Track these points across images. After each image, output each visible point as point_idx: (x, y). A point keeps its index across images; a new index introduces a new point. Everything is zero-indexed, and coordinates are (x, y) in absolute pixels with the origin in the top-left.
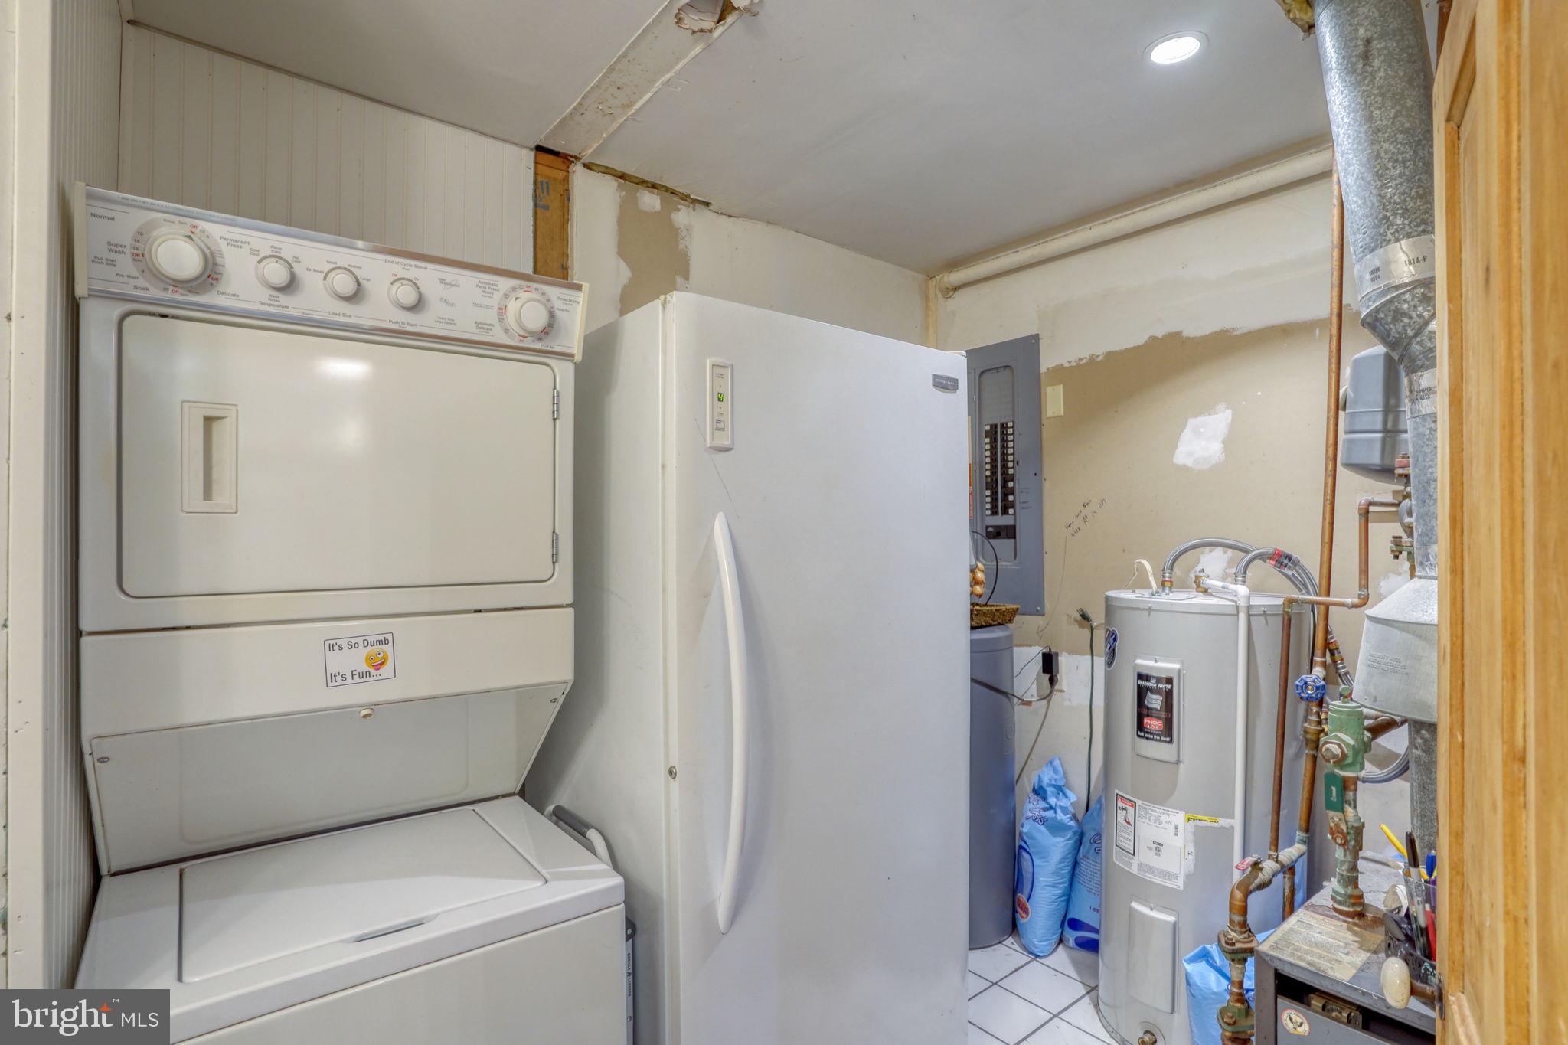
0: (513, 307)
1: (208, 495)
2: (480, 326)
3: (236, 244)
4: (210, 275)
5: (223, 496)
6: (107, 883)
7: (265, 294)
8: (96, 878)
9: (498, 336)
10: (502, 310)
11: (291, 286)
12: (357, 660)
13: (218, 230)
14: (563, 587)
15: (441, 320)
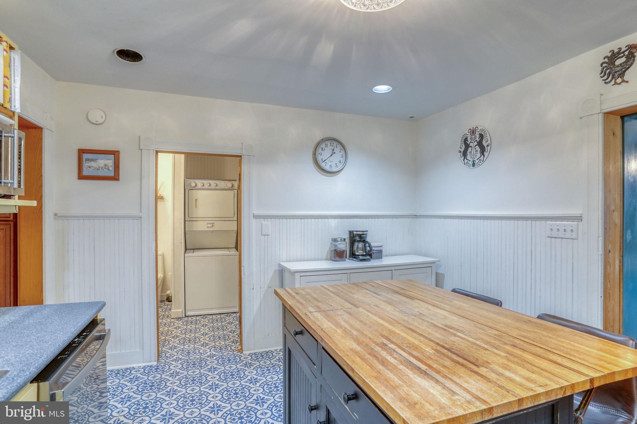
0: (228, 184)
1: (196, 207)
2: (224, 187)
3: (198, 182)
4: (196, 185)
5: (197, 208)
6: (187, 250)
7: (201, 187)
8: (186, 249)
9: (226, 188)
10: (227, 185)
11: (203, 185)
12: (210, 225)
13: (196, 181)
14: (235, 218)
15: (220, 187)
